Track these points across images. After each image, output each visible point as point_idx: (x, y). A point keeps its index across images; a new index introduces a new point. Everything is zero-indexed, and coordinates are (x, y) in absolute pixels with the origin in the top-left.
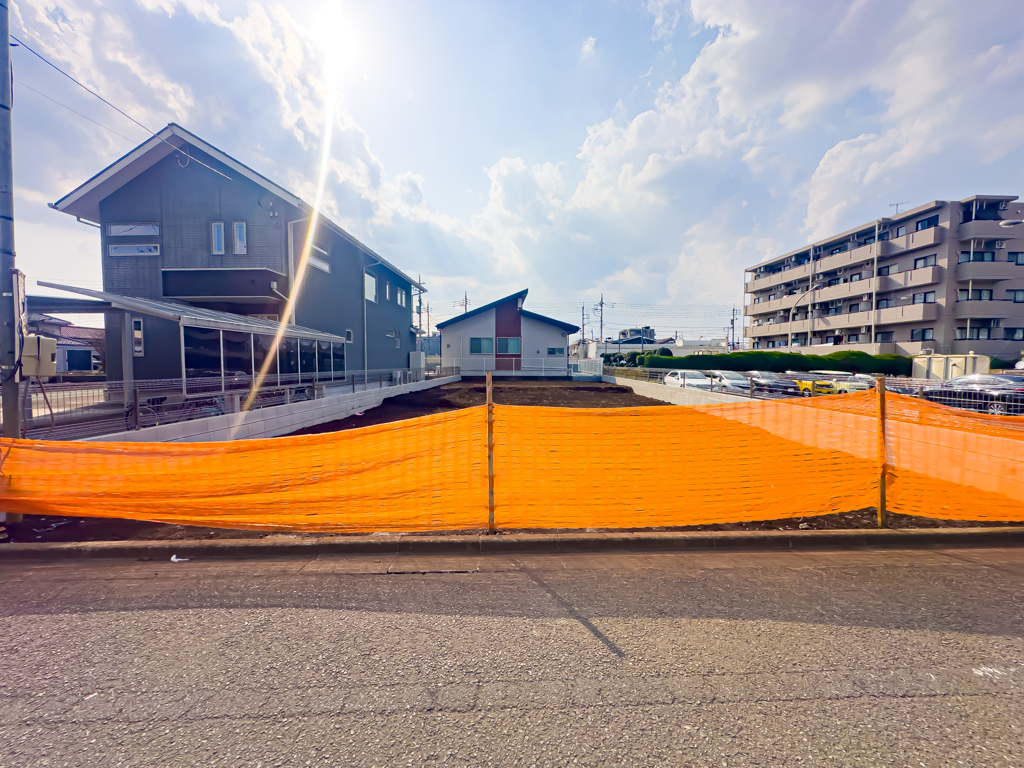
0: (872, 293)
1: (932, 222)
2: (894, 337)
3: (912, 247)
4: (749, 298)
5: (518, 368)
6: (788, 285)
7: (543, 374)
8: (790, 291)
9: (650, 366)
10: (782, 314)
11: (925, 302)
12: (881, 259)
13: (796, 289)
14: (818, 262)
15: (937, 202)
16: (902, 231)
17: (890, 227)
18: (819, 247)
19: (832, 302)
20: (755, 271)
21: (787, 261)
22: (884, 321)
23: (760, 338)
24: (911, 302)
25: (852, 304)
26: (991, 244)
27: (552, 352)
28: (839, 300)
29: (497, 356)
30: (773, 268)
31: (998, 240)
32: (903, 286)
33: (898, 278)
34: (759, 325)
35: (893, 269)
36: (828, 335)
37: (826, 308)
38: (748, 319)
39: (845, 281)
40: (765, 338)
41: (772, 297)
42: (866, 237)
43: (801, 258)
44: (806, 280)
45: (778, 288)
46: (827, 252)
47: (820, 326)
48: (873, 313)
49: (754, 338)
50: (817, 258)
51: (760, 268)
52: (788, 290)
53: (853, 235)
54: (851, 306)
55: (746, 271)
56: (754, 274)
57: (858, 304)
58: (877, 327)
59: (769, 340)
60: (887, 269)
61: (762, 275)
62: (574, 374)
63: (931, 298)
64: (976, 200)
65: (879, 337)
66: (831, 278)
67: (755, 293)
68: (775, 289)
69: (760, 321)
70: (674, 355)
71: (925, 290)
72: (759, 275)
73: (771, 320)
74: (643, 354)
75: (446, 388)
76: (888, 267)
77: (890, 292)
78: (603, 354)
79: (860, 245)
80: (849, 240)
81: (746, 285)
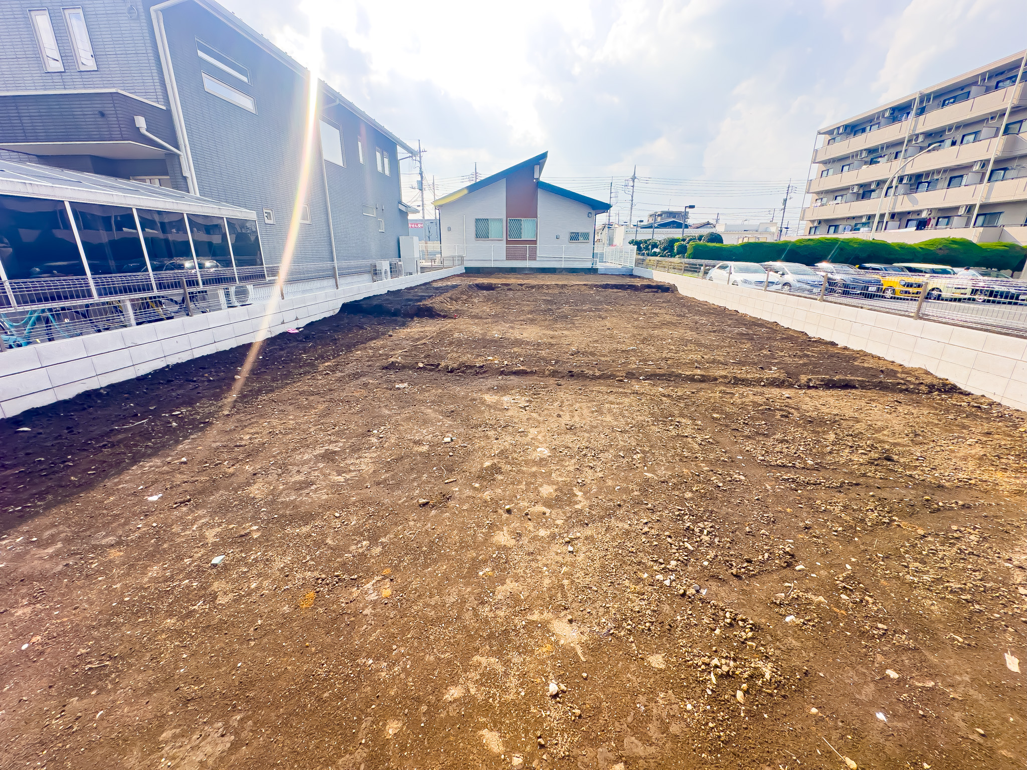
0: (989, 160)
2: (1001, 221)
4: (817, 168)
5: (533, 257)
6: (870, 151)
7: (563, 265)
8: (872, 160)
9: (695, 256)
10: (855, 191)
12: (1016, 110)
13: (881, 157)
14: (922, 117)
18: (929, 96)
19: (928, 174)
20: (830, 132)
21: (878, 118)
22: (993, 200)
23: (820, 222)
25: (955, 175)
27: (574, 237)
28: (938, 171)
29: (508, 242)
30: (854, 129)
34: (822, 205)
36: (910, 217)
37: (917, 181)
38: (810, 197)
39: (954, 143)
40: (827, 221)
41: (846, 168)
42: (1000, 78)
43: (899, 112)
44: (900, 143)
45: (857, 155)
46: (936, 102)
47: (904, 204)
48: (983, 187)
49: (813, 221)
50: (922, 111)
51: (839, 128)
52: (869, 159)
53: (983, 74)
54: (951, 179)
55: (820, 133)
56: (828, 137)
57: (962, 176)
58: (982, 206)
59: (832, 224)
60: (1019, 125)
61: (838, 138)
62: (599, 266)
65: (981, 219)
66: (935, 137)
67: (825, 163)
69: (825, 200)
70: (725, 242)
72: (834, 139)
73: (839, 198)
74: (684, 240)
75: (439, 284)
76: (1022, 122)
77: (1014, 158)
78: (633, 240)
79: (988, 90)
80: (975, 83)
81: (816, 151)
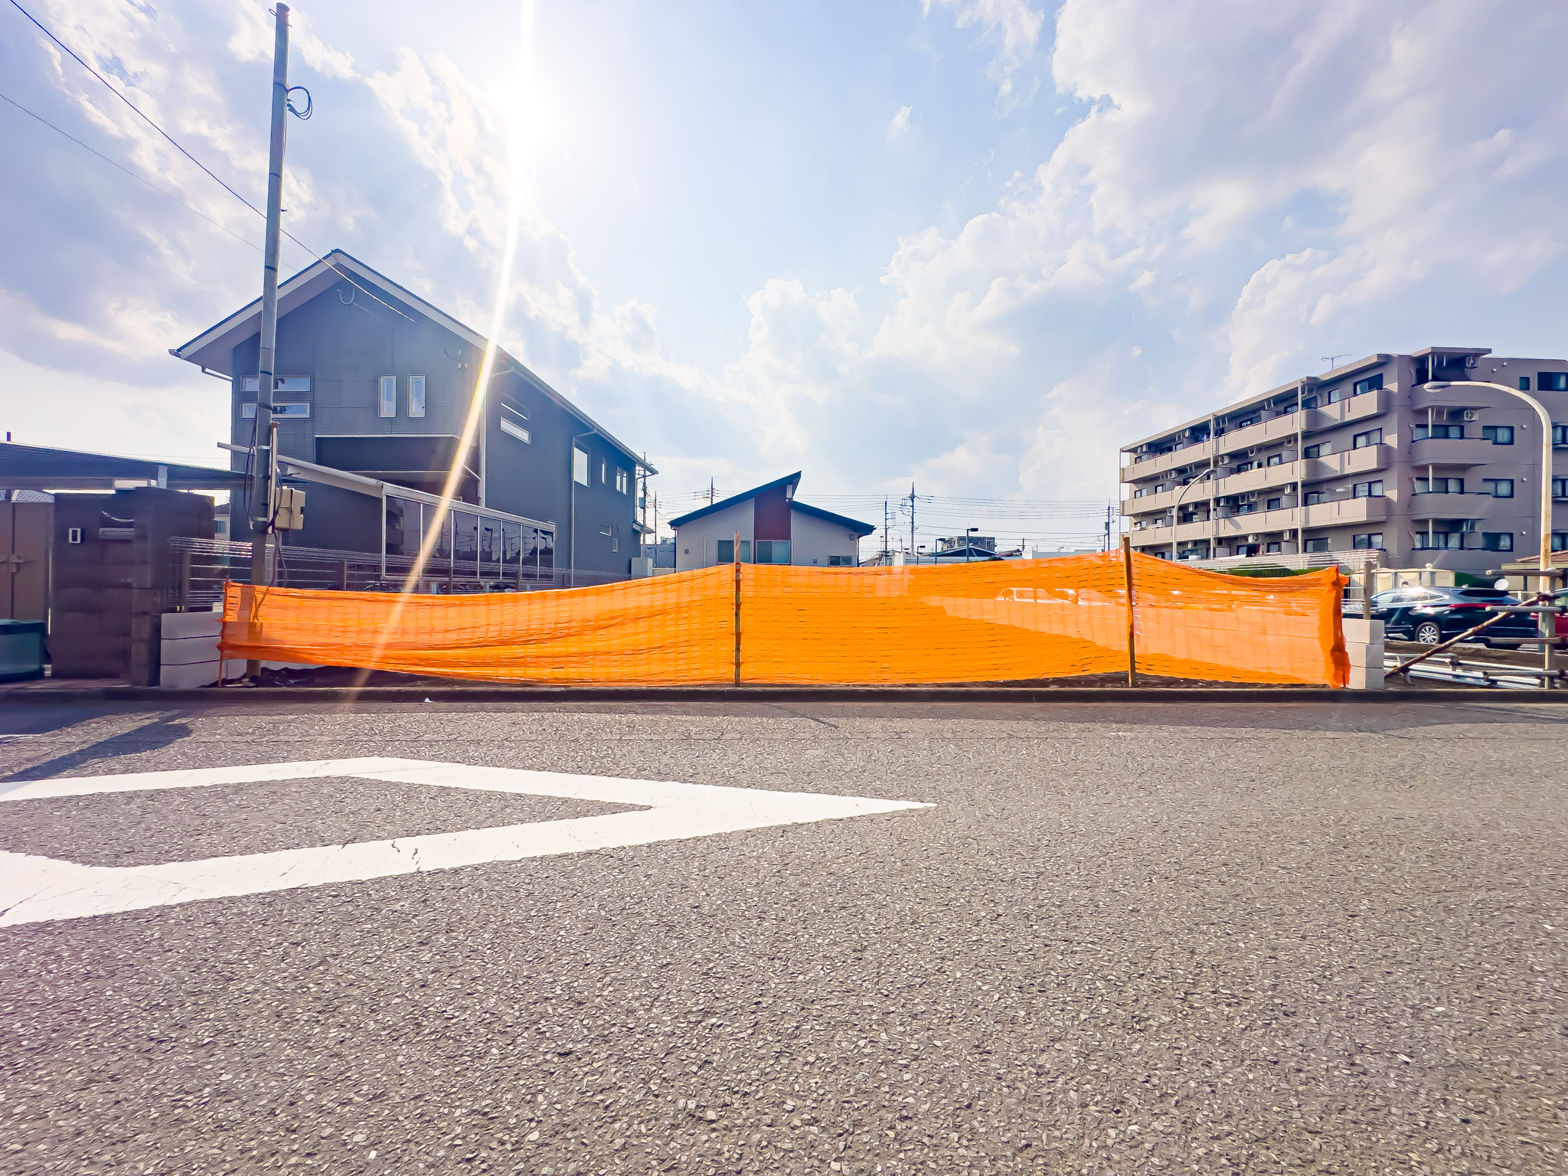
0: (1296, 483)
1: (1376, 383)
2: (1330, 546)
3: (1349, 418)
4: (1127, 490)
6: (1181, 471)
8: (1184, 480)
10: (1174, 513)
11: (1370, 495)
12: (1307, 435)
13: (1192, 477)
14: (1221, 439)
15: (1379, 356)
16: (1335, 395)
17: (1317, 390)
18: (1223, 417)
19: (1243, 496)
20: (1134, 450)
21: (1179, 438)
22: (1313, 524)
23: (1143, 549)
24: (1351, 495)
25: (1271, 498)
26: (1457, 414)
28: (1252, 493)
30: (1160, 447)
31: (1465, 409)
32: (1339, 474)
33: (1331, 461)
34: (1142, 529)
35: (1325, 449)
36: (1238, 543)
37: (1235, 504)
38: (1127, 520)
39: (1260, 466)
40: (1151, 547)
41: (1160, 489)
42: (1285, 404)
43: (1198, 432)
44: (1204, 464)
45: (1167, 476)
46: (1233, 423)
47: (1228, 530)
48: (1300, 511)
50: (1220, 432)
51: (1141, 446)
52: (1181, 479)
53: (1268, 400)
54: (1269, 501)
55: (1122, 451)
56: (1134, 456)
57: (1278, 499)
58: (1304, 531)
59: (1156, 550)
60: (1316, 449)
61: (1145, 457)
63: (1377, 490)
64: (1433, 354)
65: (1310, 544)
66: (1240, 460)
67: (1134, 482)
68: (1163, 477)
69: (1144, 524)
71: (1369, 478)
72: (1140, 457)
73: (1159, 522)
76: (1318, 446)
77: (1321, 482)
79: (1278, 414)
80: (1263, 408)
81: (1123, 470)
